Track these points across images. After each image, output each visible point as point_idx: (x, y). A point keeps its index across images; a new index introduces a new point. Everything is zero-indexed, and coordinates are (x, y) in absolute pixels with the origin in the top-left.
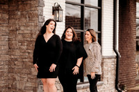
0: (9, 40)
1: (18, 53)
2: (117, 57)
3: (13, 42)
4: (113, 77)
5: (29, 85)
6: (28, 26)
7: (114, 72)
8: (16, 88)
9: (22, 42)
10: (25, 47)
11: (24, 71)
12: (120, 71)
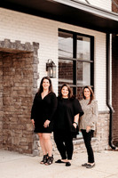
0: (4, 96)
1: (12, 109)
2: (111, 112)
3: (8, 98)
4: (107, 133)
5: (24, 140)
6: (22, 83)
7: (107, 128)
8: (10, 144)
9: (17, 99)
10: (20, 104)
11: (19, 127)
12: (113, 127)
